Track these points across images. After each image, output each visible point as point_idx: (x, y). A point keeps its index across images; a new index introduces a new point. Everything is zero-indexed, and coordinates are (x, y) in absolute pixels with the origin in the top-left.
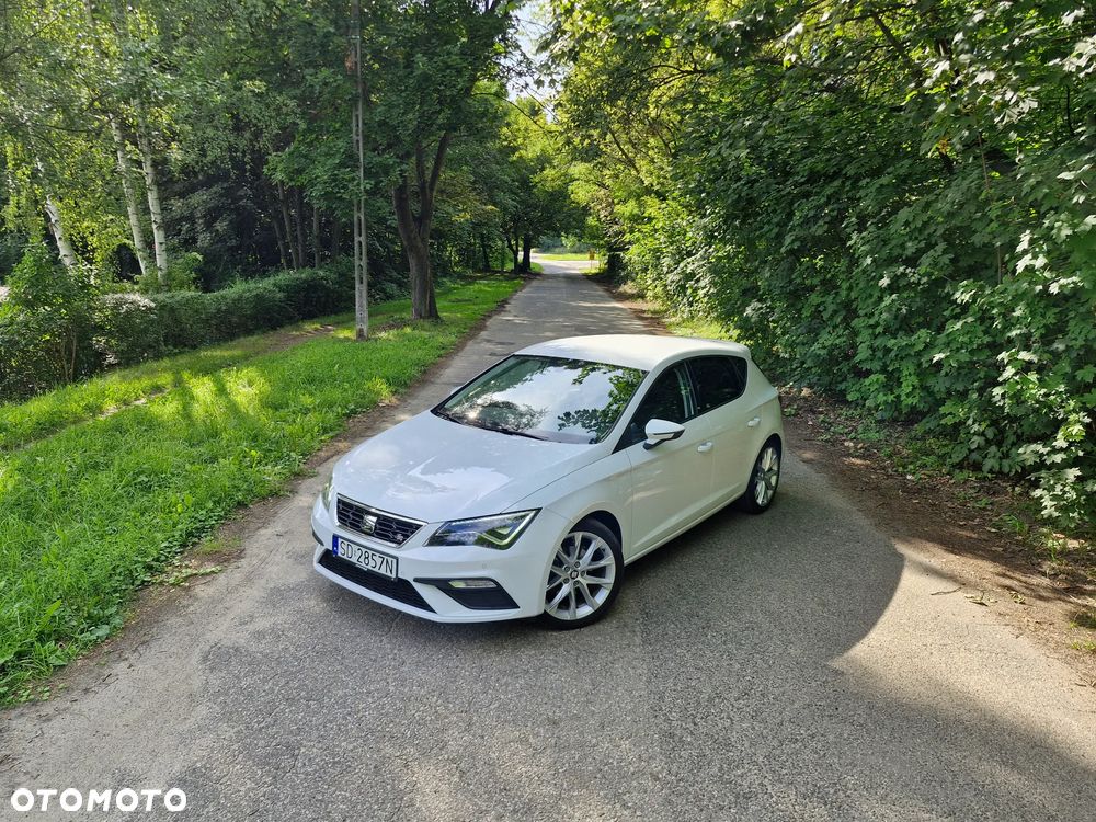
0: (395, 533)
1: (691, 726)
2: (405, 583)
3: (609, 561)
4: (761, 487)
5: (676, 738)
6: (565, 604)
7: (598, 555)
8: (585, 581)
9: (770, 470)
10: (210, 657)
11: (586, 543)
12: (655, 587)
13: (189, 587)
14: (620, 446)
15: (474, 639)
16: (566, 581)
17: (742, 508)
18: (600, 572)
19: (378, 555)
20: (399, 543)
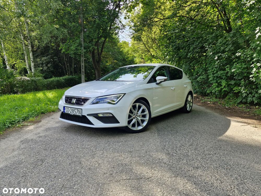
0: (81, 102)
1: (175, 152)
3: (147, 112)
4: (188, 105)
5: (171, 155)
6: (134, 125)
7: (143, 111)
8: (140, 119)
9: (190, 101)
10: (23, 141)
11: (140, 107)
13: (22, 128)
14: (149, 82)
16: (134, 118)
17: (182, 111)
18: (144, 116)
19: (76, 109)
20: (82, 105)
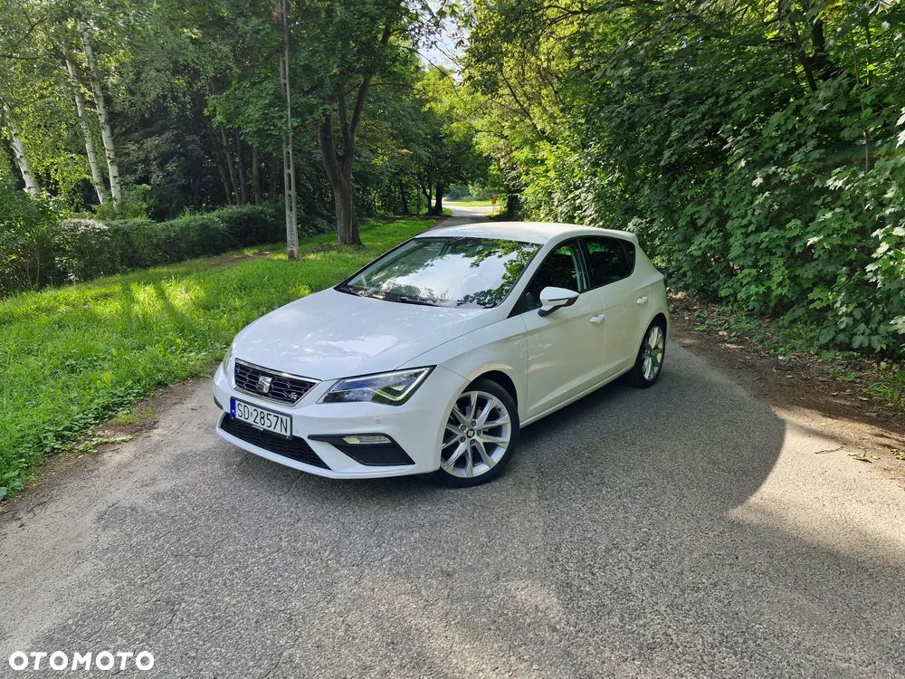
0: (289, 392)
1: (589, 577)
2: (299, 441)
3: (505, 420)
4: (648, 363)
5: (574, 589)
6: (461, 462)
7: (494, 415)
8: (481, 440)
9: (656, 347)
10: (106, 516)
11: (482, 403)
12: (550, 449)
13: (97, 454)
14: (516, 311)
15: (372, 497)
16: (463, 439)
17: (630, 381)
18: (496, 431)
19: (273, 414)
20: (293, 401)
